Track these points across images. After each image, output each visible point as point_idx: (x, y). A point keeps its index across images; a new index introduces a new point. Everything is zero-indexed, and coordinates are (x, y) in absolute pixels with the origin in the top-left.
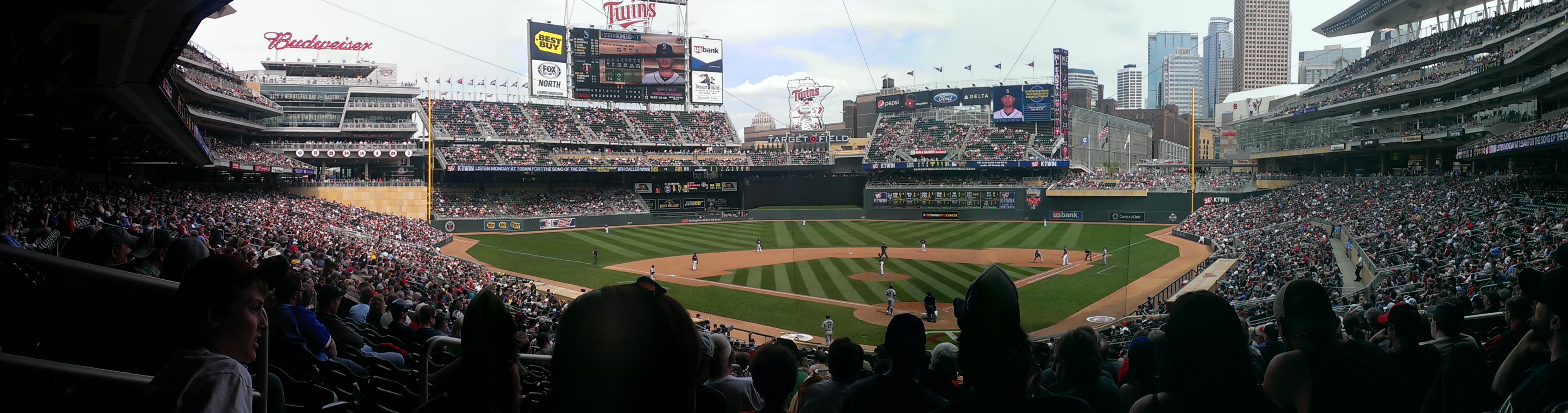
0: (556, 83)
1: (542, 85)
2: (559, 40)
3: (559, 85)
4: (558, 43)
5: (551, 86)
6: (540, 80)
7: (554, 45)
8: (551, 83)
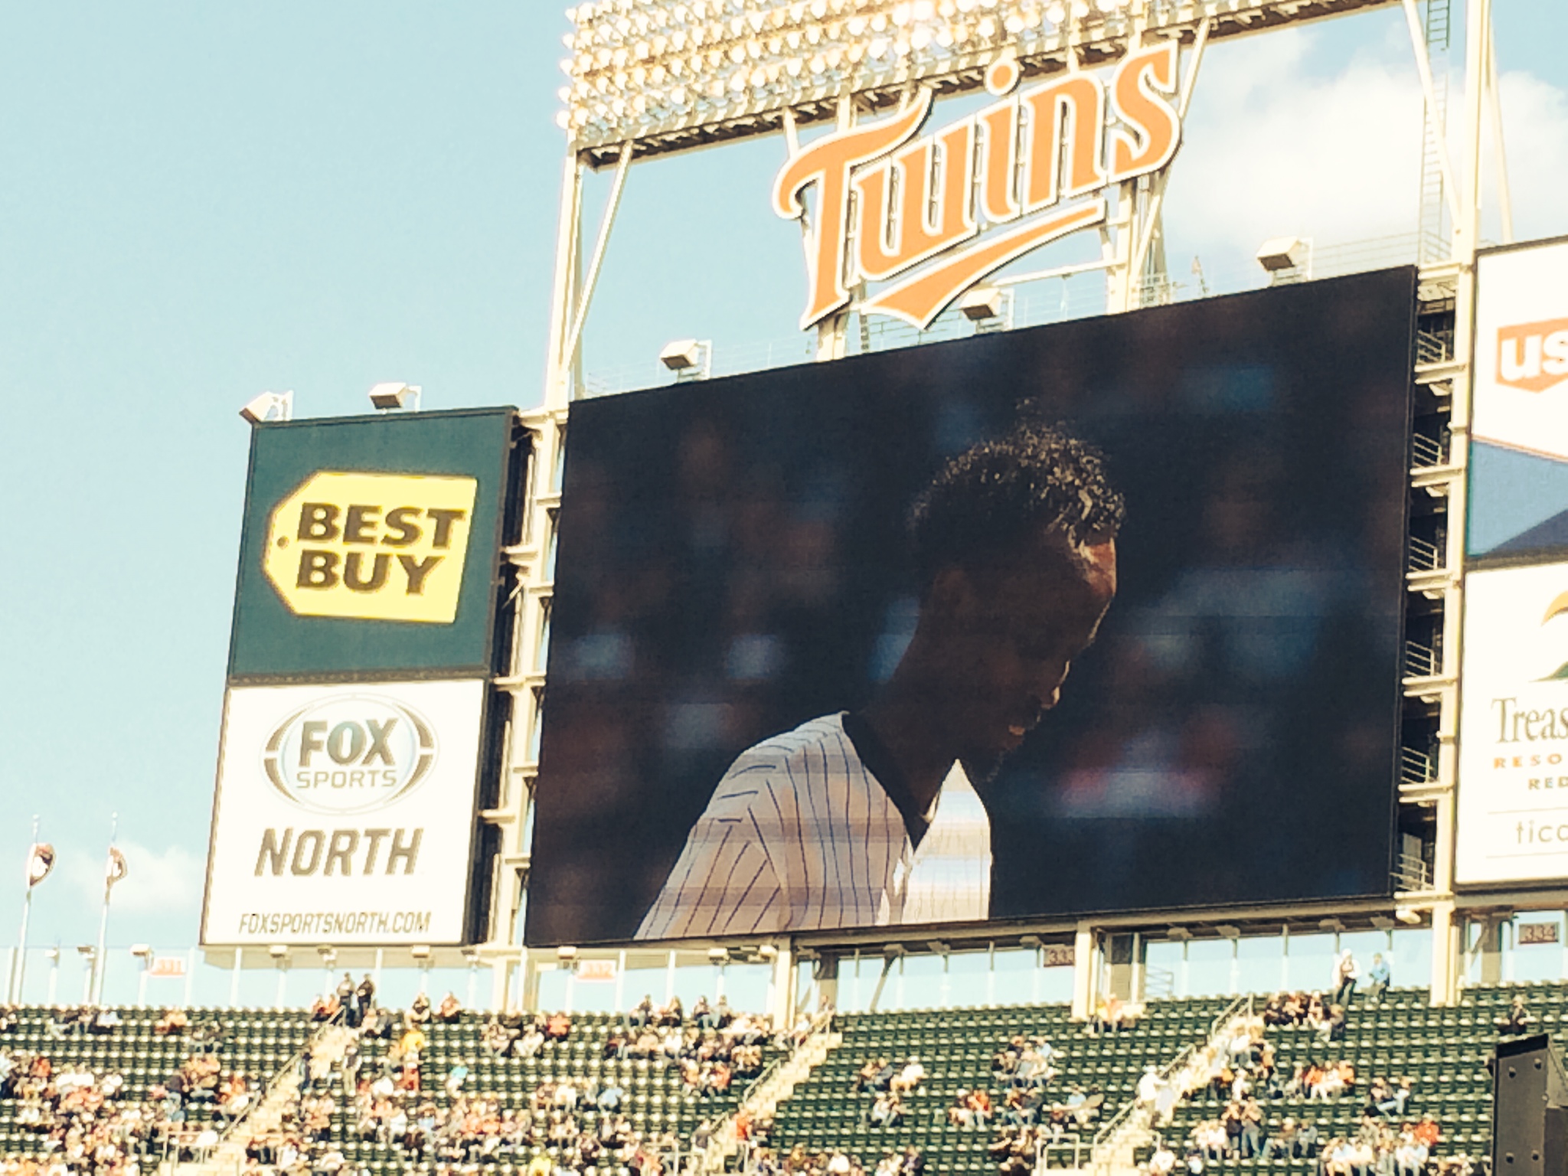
0: (385, 845)
1: (277, 869)
2: (444, 519)
3: (410, 853)
4: (441, 538)
5: (345, 870)
6: (268, 837)
7: (407, 562)
8: (343, 844)
